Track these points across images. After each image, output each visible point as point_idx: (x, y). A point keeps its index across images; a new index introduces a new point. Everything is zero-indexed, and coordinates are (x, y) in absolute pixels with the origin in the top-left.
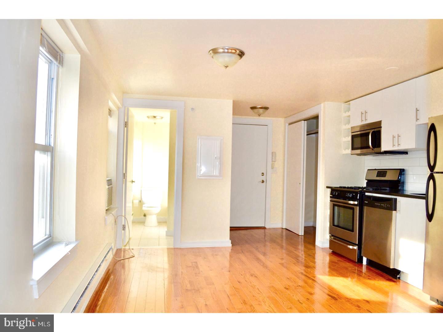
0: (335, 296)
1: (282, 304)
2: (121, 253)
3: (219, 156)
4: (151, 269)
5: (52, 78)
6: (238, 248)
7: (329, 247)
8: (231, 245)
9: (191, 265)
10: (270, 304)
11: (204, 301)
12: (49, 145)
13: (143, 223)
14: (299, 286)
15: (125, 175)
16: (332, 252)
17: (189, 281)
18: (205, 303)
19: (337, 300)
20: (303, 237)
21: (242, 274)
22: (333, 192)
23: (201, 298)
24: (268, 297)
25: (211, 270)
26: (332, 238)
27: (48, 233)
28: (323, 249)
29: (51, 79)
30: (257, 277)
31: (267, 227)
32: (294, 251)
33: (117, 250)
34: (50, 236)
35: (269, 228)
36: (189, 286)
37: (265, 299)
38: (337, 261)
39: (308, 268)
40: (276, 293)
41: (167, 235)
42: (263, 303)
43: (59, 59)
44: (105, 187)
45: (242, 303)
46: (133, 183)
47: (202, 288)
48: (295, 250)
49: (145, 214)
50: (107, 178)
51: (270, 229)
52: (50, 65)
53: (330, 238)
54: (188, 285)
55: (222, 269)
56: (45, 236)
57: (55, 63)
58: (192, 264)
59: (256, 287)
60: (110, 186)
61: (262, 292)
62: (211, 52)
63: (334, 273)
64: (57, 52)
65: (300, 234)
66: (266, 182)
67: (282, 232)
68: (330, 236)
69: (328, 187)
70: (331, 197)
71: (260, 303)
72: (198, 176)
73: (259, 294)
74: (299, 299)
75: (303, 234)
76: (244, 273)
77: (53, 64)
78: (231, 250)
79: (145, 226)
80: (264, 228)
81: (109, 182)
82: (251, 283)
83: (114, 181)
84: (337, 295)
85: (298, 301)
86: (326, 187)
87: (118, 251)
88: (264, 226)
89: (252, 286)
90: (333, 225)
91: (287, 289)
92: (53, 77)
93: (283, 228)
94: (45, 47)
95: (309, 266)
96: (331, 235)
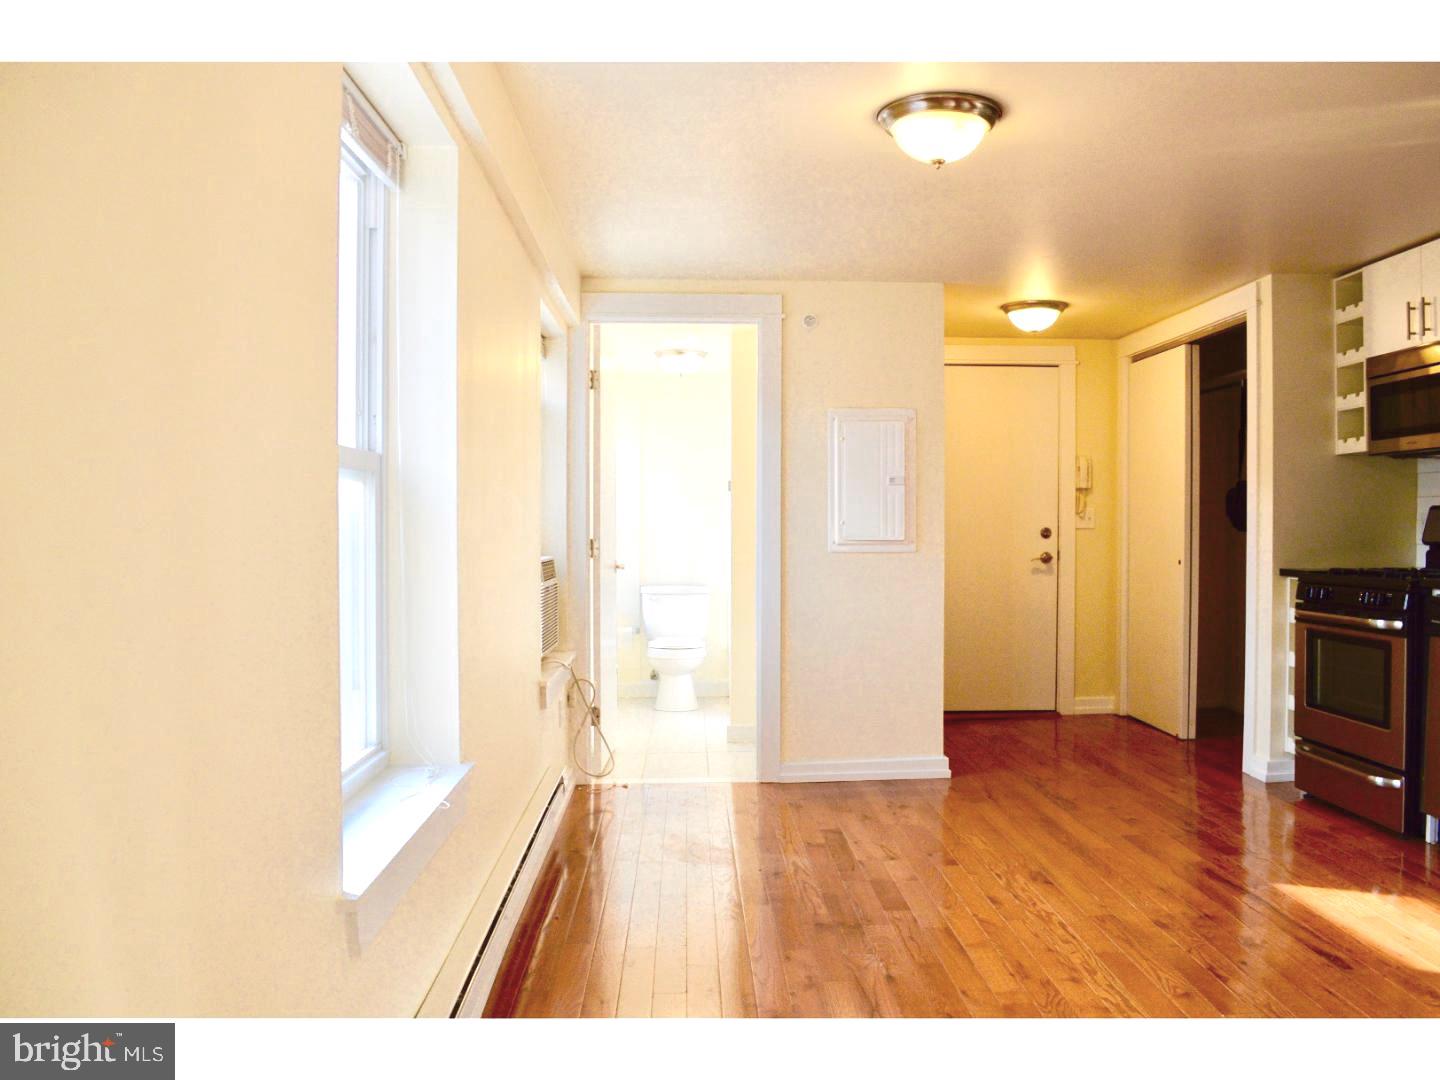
0: (1340, 955)
1: (1151, 979)
2: (588, 799)
3: (903, 474)
4: (691, 853)
5: (371, 230)
6: (973, 782)
7: (1293, 779)
8: (950, 771)
9: (823, 841)
10: (1110, 979)
11: (881, 965)
12: (369, 449)
13: (650, 700)
14: (1207, 916)
15: (596, 545)
16: (1305, 796)
17: (824, 894)
18: (884, 972)
19: (1349, 967)
20: (1192, 747)
21: (999, 872)
22: (1309, 590)
23: (869, 955)
24: (1101, 955)
25: (892, 859)
26: (1306, 748)
27: (373, 737)
28: (1273, 787)
29: (368, 232)
30: (1051, 883)
31: (1063, 710)
32: (1170, 795)
33: (577, 787)
34: (381, 746)
35: (1069, 716)
36: (823, 911)
37: (1090, 962)
38: (1327, 830)
39: (1228, 854)
40: (1128, 941)
41: (732, 741)
42: (1086, 974)
43: (390, 164)
44: (536, 584)
45: (1012, 975)
46: (618, 570)
47: (869, 921)
48: (1172, 791)
49: (654, 671)
50: (543, 555)
51: (1074, 718)
52: (362, 184)
53: (1299, 750)
54: (820, 908)
55: (930, 855)
56: (366, 747)
57: (376, 178)
58: (826, 838)
59: (1054, 917)
60: (551, 582)
61: (1077, 936)
62: (885, 114)
63: (1325, 872)
64: (387, 140)
65: (1182, 735)
66: (1058, 559)
67: (1117, 728)
68: (1297, 742)
69: (1284, 573)
70: (1298, 606)
71: (1076, 975)
72: (834, 543)
73: (1067, 942)
74: (1213, 964)
75: (1193, 735)
76: (1006, 868)
77: (372, 179)
78: (952, 789)
79: (655, 710)
80: (1053, 715)
81: (548, 569)
82: (1034, 904)
83: (560, 566)
84: (1350, 951)
85: (1211, 969)
86: (1278, 572)
87: (581, 792)
88: (1051, 707)
89: (1039, 916)
90: (1308, 704)
91: (1164, 926)
92: (372, 226)
93: (1121, 714)
94: (350, 123)
95: (1230, 848)
96: (1300, 738)
